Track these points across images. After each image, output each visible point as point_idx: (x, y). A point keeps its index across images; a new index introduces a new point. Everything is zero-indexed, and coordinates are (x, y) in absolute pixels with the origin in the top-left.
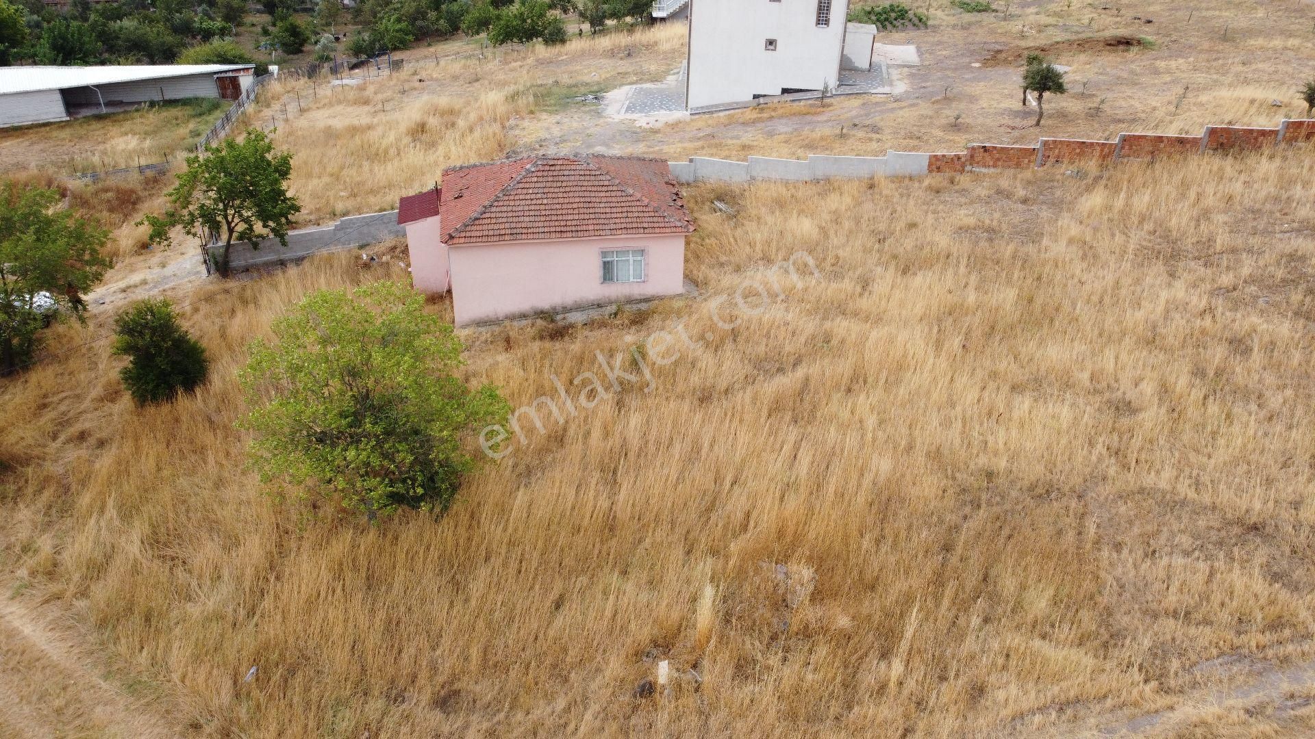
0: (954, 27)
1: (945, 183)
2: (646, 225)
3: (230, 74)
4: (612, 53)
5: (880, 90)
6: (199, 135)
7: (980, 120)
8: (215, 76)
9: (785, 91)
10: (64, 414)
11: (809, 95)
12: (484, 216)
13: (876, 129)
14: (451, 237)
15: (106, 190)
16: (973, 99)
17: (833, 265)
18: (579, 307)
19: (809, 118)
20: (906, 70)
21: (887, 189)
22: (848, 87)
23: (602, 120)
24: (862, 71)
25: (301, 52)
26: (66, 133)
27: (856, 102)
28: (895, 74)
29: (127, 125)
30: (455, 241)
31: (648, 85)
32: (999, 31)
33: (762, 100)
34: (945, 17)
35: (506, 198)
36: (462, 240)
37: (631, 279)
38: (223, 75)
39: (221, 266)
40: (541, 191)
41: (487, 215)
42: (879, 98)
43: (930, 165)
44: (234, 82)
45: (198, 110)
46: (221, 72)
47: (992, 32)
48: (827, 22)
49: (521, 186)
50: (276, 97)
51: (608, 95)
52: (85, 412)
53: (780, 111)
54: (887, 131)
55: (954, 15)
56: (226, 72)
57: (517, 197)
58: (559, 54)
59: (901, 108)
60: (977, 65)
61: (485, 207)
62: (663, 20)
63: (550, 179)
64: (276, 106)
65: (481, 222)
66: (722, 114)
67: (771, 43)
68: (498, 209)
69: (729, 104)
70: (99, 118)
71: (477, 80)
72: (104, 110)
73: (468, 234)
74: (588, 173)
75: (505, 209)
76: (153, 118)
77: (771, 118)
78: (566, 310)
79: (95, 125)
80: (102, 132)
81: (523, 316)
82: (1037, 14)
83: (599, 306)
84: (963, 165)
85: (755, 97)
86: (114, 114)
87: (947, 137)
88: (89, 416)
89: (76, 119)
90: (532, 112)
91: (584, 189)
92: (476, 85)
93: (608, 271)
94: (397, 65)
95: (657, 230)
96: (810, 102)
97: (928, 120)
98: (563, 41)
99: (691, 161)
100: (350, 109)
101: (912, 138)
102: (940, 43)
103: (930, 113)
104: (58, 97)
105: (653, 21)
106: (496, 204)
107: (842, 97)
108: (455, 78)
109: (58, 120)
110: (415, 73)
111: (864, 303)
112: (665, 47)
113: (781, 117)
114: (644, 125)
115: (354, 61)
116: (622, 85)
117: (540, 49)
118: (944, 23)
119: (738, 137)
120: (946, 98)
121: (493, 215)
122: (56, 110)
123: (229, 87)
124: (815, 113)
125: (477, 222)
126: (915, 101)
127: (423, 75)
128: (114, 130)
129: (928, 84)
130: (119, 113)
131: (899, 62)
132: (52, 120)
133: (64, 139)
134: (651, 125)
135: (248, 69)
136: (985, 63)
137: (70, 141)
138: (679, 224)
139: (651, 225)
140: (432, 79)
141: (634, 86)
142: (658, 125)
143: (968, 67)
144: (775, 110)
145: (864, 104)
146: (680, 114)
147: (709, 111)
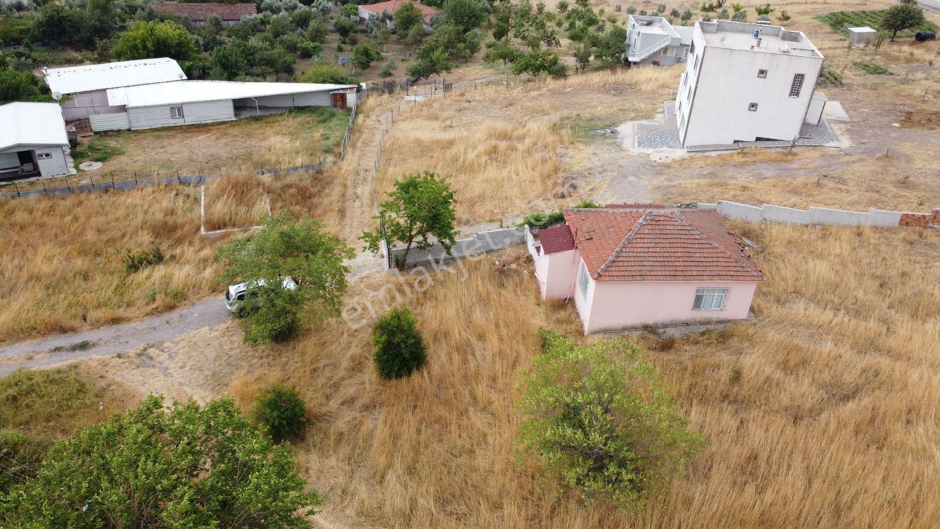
0: (864, 86)
1: (915, 237)
2: (732, 273)
3: (341, 92)
4: (605, 89)
5: (831, 144)
6: (328, 139)
7: (921, 180)
8: (331, 93)
9: (758, 139)
10: (330, 379)
11: (777, 144)
12: (618, 260)
13: (843, 182)
14: (600, 276)
15: (289, 186)
16: (909, 159)
17: (853, 304)
18: (675, 324)
19: (784, 165)
20: (842, 125)
21: (874, 238)
22: (806, 140)
23: (624, 154)
24: (813, 126)
25: (369, 67)
26: (236, 131)
27: (815, 154)
28: (836, 127)
29: (276, 127)
30: (603, 278)
31: (644, 122)
32: (902, 93)
33: (741, 145)
34: (854, 77)
35: (630, 245)
36: (608, 278)
37: (713, 308)
38: (336, 92)
39: (400, 263)
40: (653, 241)
41: (621, 259)
42: (832, 151)
43: (902, 220)
44: (343, 97)
45: (322, 118)
46: (335, 90)
47: (897, 94)
48: (797, 94)
49: (639, 236)
50: (372, 109)
51: (618, 129)
52: (343, 379)
53: (760, 157)
54: (851, 183)
55: (860, 76)
56: (338, 90)
57: (638, 245)
58: (565, 87)
59: (854, 162)
60: (897, 125)
61: (617, 252)
62: (635, 63)
63: (658, 232)
64: (373, 117)
65: (617, 264)
66: (714, 154)
67: (753, 106)
68: (627, 255)
69: (715, 145)
70: (256, 119)
71: (511, 104)
72: (258, 113)
73: (611, 274)
74: (682, 228)
75: (631, 254)
76: (292, 122)
77: (755, 162)
78: (665, 326)
79: (255, 126)
80: (261, 131)
81: (634, 328)
82: (927, 79)
83: (687, 324)
84: (927, 222)
85: (735, 142)
86: (265, 116)
87: (901, 193)
88: (347, 382)
89: (241, 120)
90: (572, 143)
91: (683, 241)
92: (511, 108)
93: (698, 302)
94: (448, 87)
95: (741, 278)
96: (779, 150)
97: (880, 176)
98: (565, 77)
99: (719, 203)
100: (425, 123)
101: (873, 191)
102: (857, 101)
103: (880, 170)
104: (231, 104)
105: (628, 64)
106: (624, 250)
107: (803, 148)
108: (493, 101)
109: (229, 120)
110: (462, 95)
111: (892, 342)
112: (647, 88)
113: (762, 162)
114: (658, 161)
115: (412, 79)
116: (626, 120)
117: (551, 83)
118: (855, 83)
119: (733, 178)
120: (887, 156)
121: (624, 259)
122: (228, 114)
123: (339, 99)
124: (786, 161)
125: (614, 264)
126: (861, 156)
127: (468, 96)
128: (269, 131)
129: (866, 140)
130: (267, 117)
131: (834, 118)
132: (225, 120)
133: (236, 136)
134: (661, 161)
135: (352, 88)
136: (903, 123)
137: (242, 138)
138: (755, 274)
139: (736, 273)
140: (475, 101)
141: (637, 122)
142: (668, 161)
143: (889, 126)
144: (754, 155)
145: (823, 156)
146: (680, 153)
147: (702, 149)
